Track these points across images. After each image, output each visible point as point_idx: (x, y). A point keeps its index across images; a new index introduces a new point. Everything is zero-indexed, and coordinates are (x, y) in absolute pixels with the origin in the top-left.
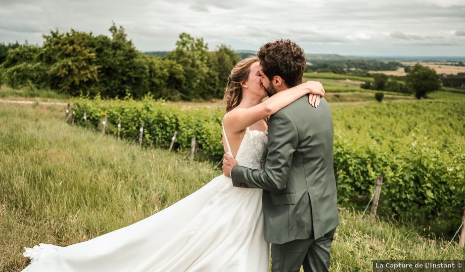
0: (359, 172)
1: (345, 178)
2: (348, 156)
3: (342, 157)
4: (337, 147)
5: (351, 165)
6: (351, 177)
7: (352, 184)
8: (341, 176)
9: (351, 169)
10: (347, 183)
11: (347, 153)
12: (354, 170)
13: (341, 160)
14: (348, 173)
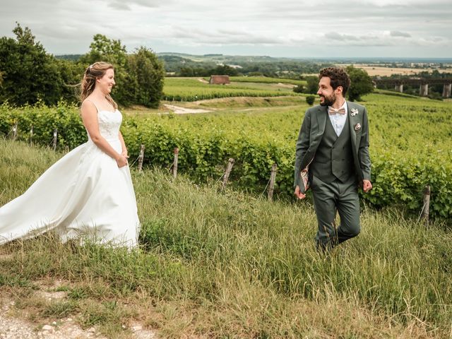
0: (263, 163)
1: (250, 169)
2: (252, 150)
3: (246, 150)
4: (243, 142)
5: (254, 157)
6: (255, 168)
7: (257, 175)
8: (247, 168)
9: (255, 161)
10: (252, 174)
11: (252, 147)
12: (259, 162)
13: (246, 154)
14: (253, 165)
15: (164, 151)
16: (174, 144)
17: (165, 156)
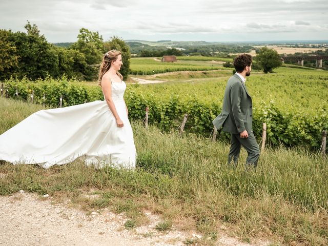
0: (208, 117)
1: (199, 121)
2: (201, 108)
3: (197, 108)
4: (194, 102)
5: (202, 113)
6: (202, 120)
7: (204, 125)
8: (196, 120)
9: (202, 115)
10: (200, 124)
11: (200, 106)
12: (205, 116)
13: (196, 111)
14: (200, 118)
15: (138, 109)
16: (144, 105)
17: (139, 113)
